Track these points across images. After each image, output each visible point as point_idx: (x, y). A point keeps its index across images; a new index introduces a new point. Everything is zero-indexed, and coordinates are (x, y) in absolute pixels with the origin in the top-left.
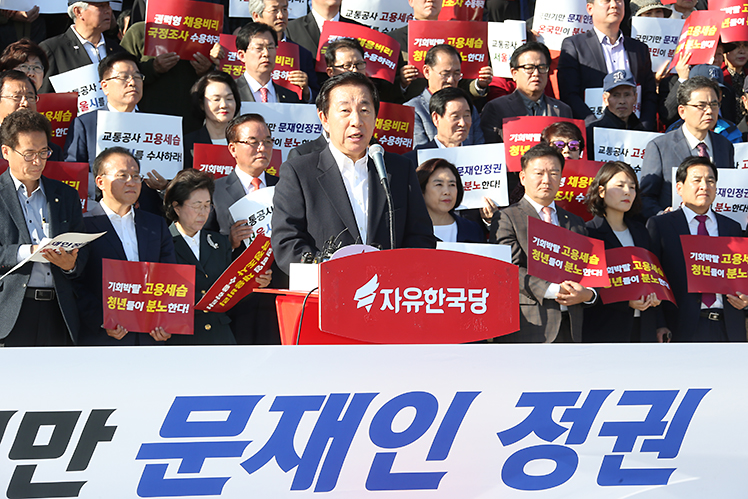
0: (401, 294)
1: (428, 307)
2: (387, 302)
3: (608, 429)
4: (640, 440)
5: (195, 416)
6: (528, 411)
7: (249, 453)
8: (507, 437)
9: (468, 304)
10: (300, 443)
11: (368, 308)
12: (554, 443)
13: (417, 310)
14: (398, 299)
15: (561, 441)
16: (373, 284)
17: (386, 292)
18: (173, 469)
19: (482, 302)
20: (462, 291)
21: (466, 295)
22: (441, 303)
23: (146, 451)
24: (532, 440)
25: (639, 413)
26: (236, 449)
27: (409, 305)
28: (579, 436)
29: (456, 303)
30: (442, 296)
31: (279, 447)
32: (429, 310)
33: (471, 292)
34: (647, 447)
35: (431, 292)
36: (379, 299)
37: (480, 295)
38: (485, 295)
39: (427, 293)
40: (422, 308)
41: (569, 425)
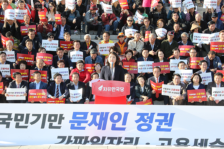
0: (107, 88)
2: (104, 90)
3: (156, 121)
4: (164, 123)
5: (77, 116)
6: (139, 117)
7: (89, 123)
8: (137, 121)
9: (120, 90)
10: (98, 121)
12: (146, 123)
13: (110, 91)
14: (106, 89)
15: (148, 122)
16: (102, 86)
17: (104, 88)
18: (76, 125)
19: (123, 90)
20: (119, 88)
22: (115, 90)
23: (71, 122)
24: (142, 122)
25: (162, 118)
27: (109, 90)
28: (151, 121)
29: (118, 90)
30: (115, 88)
31: (94, 122)
32: (112, 91)
33: (121, 88)
34: (165, 124)
36: (103, 89)
38: (123, 88)
39: (112, 88)
40: (111, 91)
41: (148, 120)
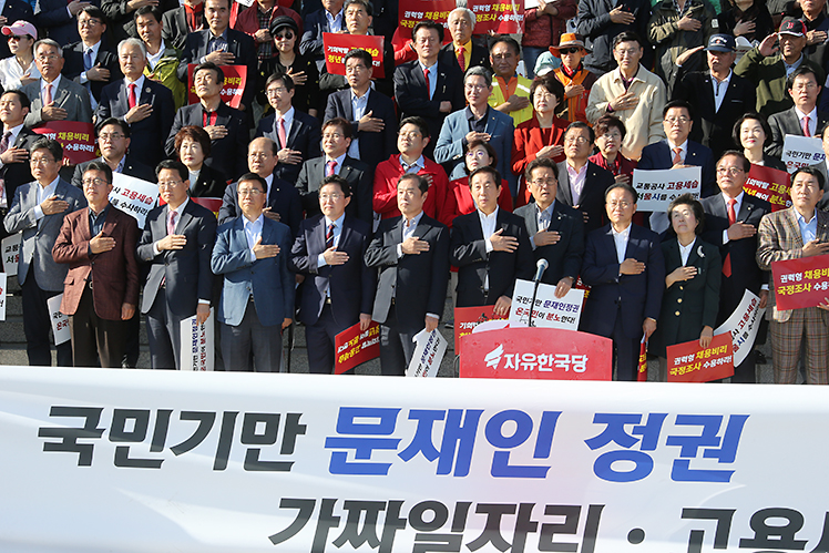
0: (520, 358)
1: (540, 367)
2: (509, 363)
4: (701, 450)
6: (603, 427)
7: (402, 447)
8: (594, 443)
9: (571, 366)
11: (495, 367)
12: (630, 449)
13: (532, 368)
14: (517, 361)
15: (636, 447)
16: (499, 350)
17: (509, 356)
19: (583, 364)
20: (567, 356)
21: (570, 359)
22: (550, 364)
23: (330, 442)
24: (612, 446)
26: (393, 444)
27: (526, 365)
28: (651, 443)
29: (562, 364)
30: (551, 359)
31: (421, 443)
32: (540, 369)
33: (574, 357)
34: (707, 454)
35: (543, 356)
36: (503, 361)
37: (581, 360)
38: (585, 359)
39: (541, 357)
40: (535, 367)
41: (640, 437)
